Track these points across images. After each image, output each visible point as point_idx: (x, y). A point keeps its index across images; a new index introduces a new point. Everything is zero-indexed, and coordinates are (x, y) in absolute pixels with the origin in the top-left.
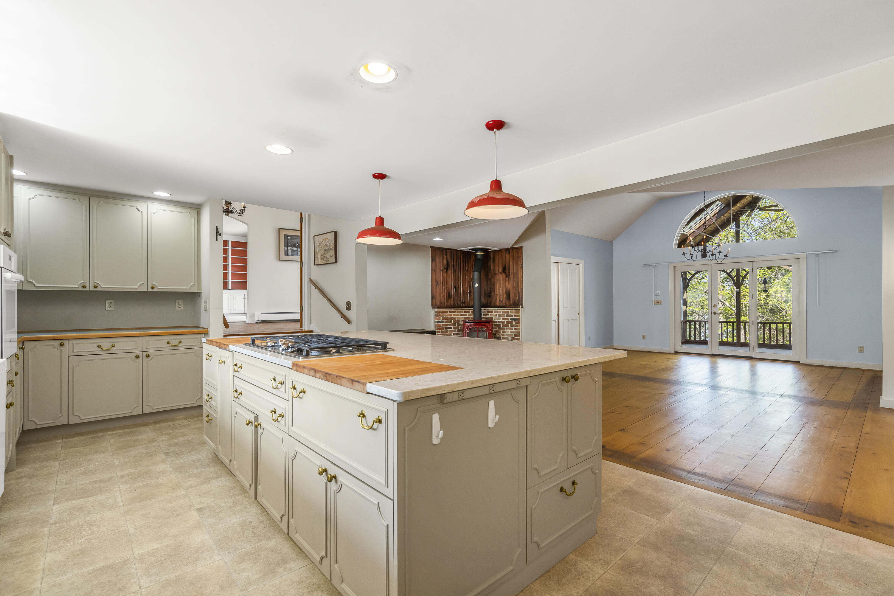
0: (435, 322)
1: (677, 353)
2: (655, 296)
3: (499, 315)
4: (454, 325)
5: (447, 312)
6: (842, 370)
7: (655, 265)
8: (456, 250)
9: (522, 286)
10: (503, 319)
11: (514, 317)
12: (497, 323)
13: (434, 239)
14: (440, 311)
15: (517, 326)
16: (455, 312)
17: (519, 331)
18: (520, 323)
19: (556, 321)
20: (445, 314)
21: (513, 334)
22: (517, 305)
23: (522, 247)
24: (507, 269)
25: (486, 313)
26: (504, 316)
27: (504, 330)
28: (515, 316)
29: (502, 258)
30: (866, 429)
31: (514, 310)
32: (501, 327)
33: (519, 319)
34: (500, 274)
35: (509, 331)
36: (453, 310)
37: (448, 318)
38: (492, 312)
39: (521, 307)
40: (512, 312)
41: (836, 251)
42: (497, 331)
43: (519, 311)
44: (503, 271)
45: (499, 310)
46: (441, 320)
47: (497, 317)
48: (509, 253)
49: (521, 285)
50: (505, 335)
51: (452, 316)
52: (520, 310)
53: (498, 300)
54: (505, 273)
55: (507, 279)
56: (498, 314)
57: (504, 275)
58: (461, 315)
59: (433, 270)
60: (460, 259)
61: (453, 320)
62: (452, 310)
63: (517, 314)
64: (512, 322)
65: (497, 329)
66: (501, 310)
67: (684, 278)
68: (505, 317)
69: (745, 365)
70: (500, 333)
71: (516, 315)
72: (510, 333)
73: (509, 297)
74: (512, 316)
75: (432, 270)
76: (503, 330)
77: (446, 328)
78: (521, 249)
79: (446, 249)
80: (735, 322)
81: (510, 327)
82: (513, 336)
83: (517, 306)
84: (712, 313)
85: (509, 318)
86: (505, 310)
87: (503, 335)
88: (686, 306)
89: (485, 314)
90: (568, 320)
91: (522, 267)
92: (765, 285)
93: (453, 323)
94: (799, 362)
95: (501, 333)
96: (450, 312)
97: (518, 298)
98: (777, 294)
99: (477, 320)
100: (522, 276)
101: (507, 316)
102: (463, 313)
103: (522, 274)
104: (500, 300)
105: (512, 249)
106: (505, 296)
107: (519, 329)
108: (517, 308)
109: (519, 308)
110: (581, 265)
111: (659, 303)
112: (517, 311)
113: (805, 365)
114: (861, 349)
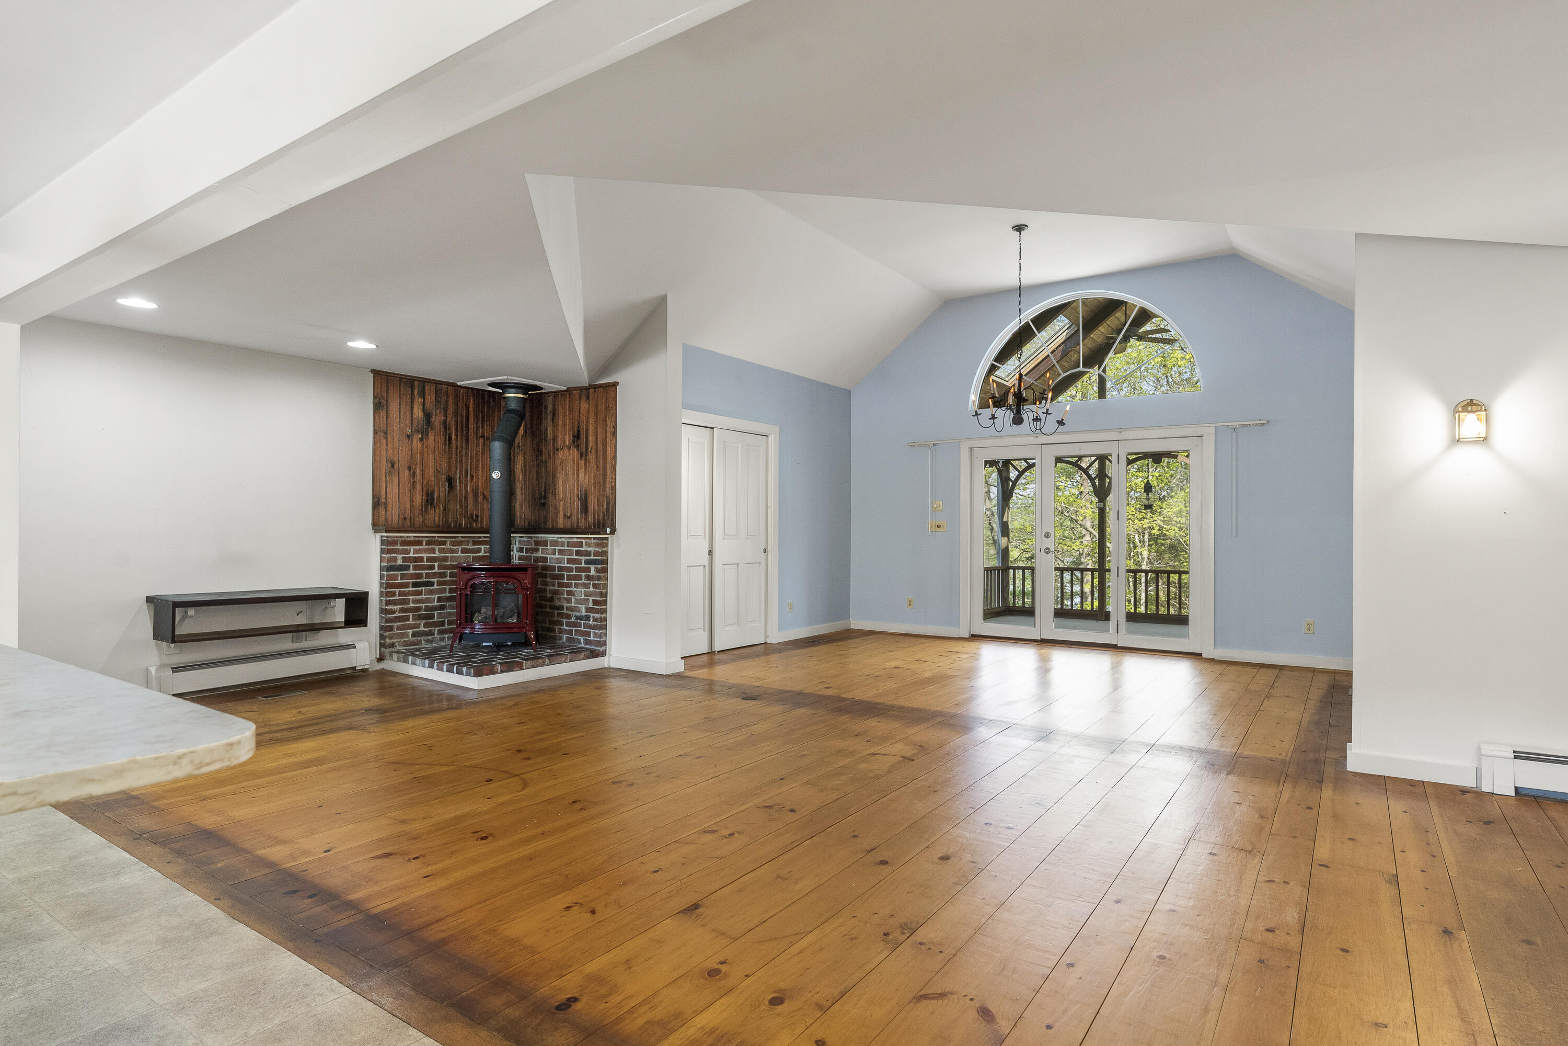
0: (382, 569)
1: (975, 637)
2: (934, 513)
3: (561, 552)
4: (443, 575)
5: (419, 543)
6: (1276, 672)
7: (934, 445)
8: (454, 385)
9: (613, 480)
10: (569, 561)
11: (592, 557)
12: (557, 572)
13: (350, 344)
14: (397, 541)
15: (599, 578)
16: (444, 543)
17: (604, 591)
18: (607, 573)
19: (704, 566)
20: (412, 548)
21: (591, 599)
22: (603, 525)
23: (615, 385)
24: (583, 436)
25: (533, 546)
26: (571, 553)
27: (571, 589)
28: (596, 554)
29: (571, 410)
30: (1323, 852)
31: (594, 538)
32: (565, 581)
33: (605, 562)
34: (566, 450)
35: (583, 592)
36: (438, 537)
37: (423, 557)
38: (545, 543)
39: (608, 532)
40: (589, 542)
41: (1268, 422)
42: (556, 592)
43: (606, 541)
44: (574, 442)
45: (560, 540)
46: (400, 562)
47: (557, 556)
48: (588, 398)
50: (573, 600)
51: (434, 553)
52: (607, 539)
53: (561, 515)
54: (578, 446)
55: (582, 462)
56: (559, 550)
57: (575, 452)
58: (463, 551)
59: (380, 433)
60: (468, 408)
61: (436, 564)
62: (434, 537)
63: (600, 550)
64: (589, 570)
65: (556, 588)
66: (565, 538)
67: (1004, 478)
68: (574, 557)
69: (1101, 662)
70: (562, 597)
71: (598, 551)
72: (583, 597)
73: (585, 509)
74: (588, 553)
75: (375, 432)
76: (568, 589)
77: (415, 585)
78: (613, 388)
79: (424, 382)
80: (1095, 570)
81: (583, 581)
82: (591, 605)
83: (601, 530)
84: (1043, 550)
85: (583, 558)
86: (575, 538)
87: (569, 601)
88: (1007, 538)
89: (531, 549)
90: (738, 564)
91: (614, 433)
92: (1148, 494)
93: (436, 570)
94: (1200, 655)
95: (565, 596)
96: (428, 543)
97: (605, 511)
98: (1180, 519)
99: (498, 561)
101: (578, 553)
102: (470, 547)
103: (613, 449)
104: (565, 515)
105: (595, 388)
106: (577, 504)
107: (605, 586)
108: (601, 535)
109: (604, 534)
110: (771, 438)
111: (941, 528)
112: (601, 541)
113: (1212, 660)
114: (1310, 627)
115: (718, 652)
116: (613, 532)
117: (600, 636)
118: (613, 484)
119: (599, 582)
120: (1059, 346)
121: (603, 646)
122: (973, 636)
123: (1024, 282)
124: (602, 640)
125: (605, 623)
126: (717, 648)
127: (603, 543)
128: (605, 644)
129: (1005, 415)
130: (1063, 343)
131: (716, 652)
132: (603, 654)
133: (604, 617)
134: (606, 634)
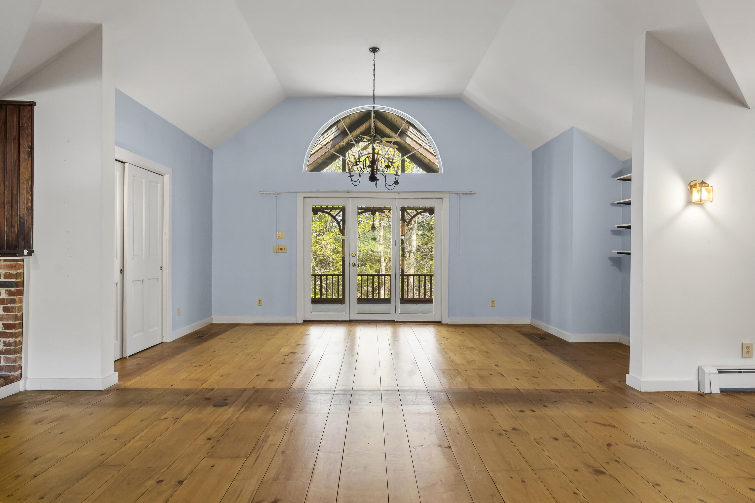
1: (307, 322)
2: (278, 240)
7: (279, 193)
9: (29, 201)
15: (13, 301)
17: (19, 314)
18: (23, 295)
19: (116, 284)
22: (15, 247)
23: (32, 104)
28: (7, 276)
31: (5, 260)
33: (21, 284)
39: (25, 254)
41: (475, 193)
43: (21, 263)
49: (28, 199)
52: (23, 260)
63: (14, 272)
71: (10, 273)
78: (29, 108)
80: (340, 275)
83: (14, 252)
84: (351, 264)
90: (143, 280)
94: (440, 322)
97: (19, 231)
100: (29, 175)
103: (30, 170)
107: (21, 309)
108: (17, 256)
109: (20, 256)
110: (166, 178)
111: (283, 250)
112: (15, 263)
113: (447, 325)
114: (493, 303)
115: (129, 356)
116: (30, 253)
117: (15, 361)
118: (30, 205)
119: (13, 305)
120: (330, 141)
121: (18, 370)
122: (304, 321)
124: (17, 364)
125: (20, 346)
126: (128, 353)
127: (19, 265)
128: (20, 367)
130: (332, 140)
131: (128, 357)
132: (19, 378)
133: (19, 341)
134: (21, 358)
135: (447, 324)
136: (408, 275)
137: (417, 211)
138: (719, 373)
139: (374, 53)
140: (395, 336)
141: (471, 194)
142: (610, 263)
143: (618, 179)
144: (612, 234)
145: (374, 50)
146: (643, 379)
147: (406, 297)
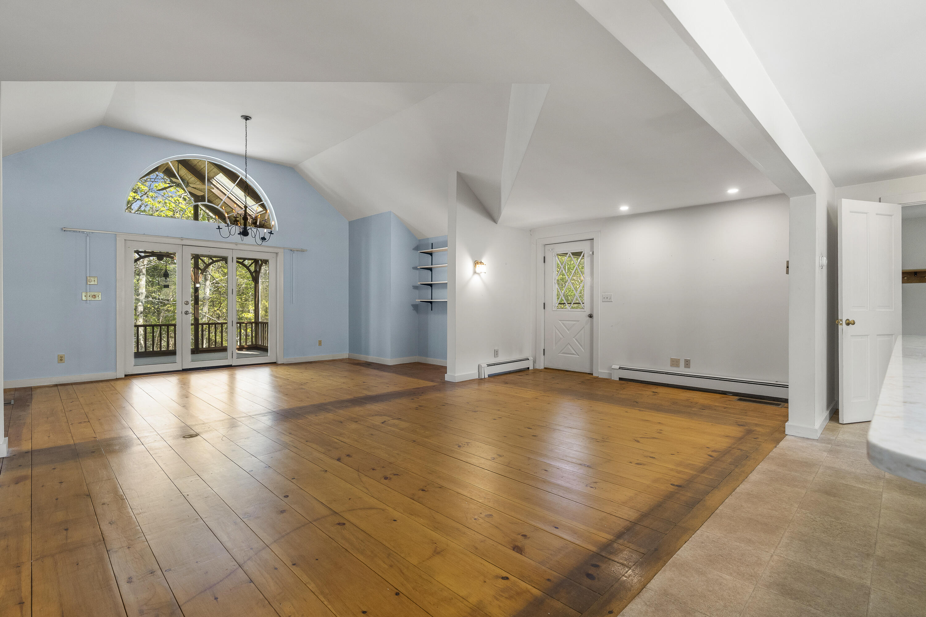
1: (129, 377)
69: (222, 377)
84: (184, 313)
94: (275, 363)
111: (97, 297)
114: (320, 343)
122: (126, 376)
123: (248, 153)
129: (236, 229)
135: (283, 364)
136: (202, 324)
137: (212, 260)
138: (488, 366)
139: (246, 120)
140: (232, 380)
141: (303, 251)
142: (412, 308)
143: (420, 252)
144: (413, 289)
145: (247, 118)
146: (456, 375)
147: (200, 346)
